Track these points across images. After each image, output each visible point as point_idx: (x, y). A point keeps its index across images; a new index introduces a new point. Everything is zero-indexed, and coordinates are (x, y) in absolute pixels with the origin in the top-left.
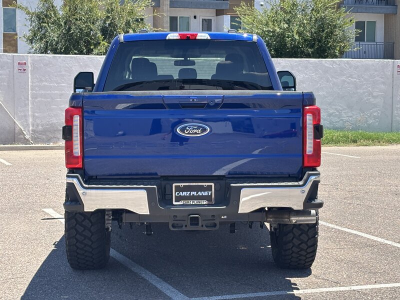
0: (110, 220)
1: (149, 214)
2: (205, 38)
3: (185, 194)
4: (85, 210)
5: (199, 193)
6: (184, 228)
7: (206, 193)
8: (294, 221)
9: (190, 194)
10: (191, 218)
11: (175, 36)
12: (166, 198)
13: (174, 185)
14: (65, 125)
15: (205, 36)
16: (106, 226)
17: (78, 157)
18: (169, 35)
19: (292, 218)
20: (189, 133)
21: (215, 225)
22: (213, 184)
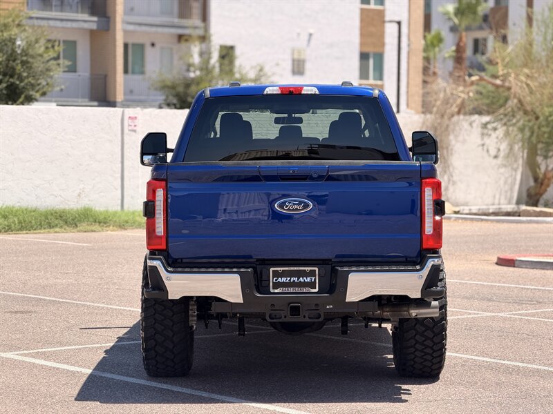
0: (194, 316)
1: (242, 302)
2: (313, 93)
3: (284, 280)
4: (169, 298)
5: (301, 279)
6: (283, 320)
7: (308, 280)
8: (414, 315)
9: (290, 280)
10: (291, 307)
11: (275, 90)
12: (263, 285)
13: (272, 269)
14: (146, 200)
15: (312, 90)
16: (190, 323)
17: (161, 237)
18: (267, 89)
19: (412, 311)
20: (289, 210)
21: (319, 317)
22: (317, 269)
